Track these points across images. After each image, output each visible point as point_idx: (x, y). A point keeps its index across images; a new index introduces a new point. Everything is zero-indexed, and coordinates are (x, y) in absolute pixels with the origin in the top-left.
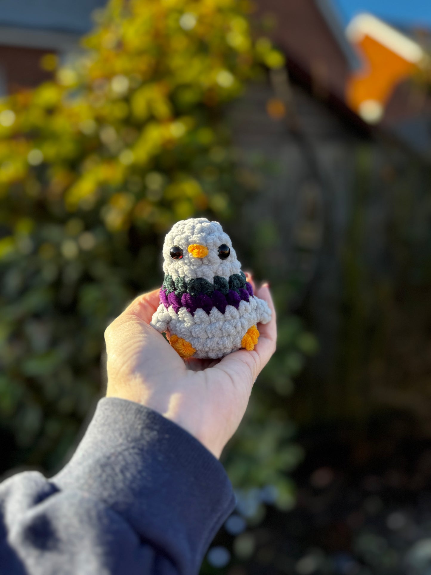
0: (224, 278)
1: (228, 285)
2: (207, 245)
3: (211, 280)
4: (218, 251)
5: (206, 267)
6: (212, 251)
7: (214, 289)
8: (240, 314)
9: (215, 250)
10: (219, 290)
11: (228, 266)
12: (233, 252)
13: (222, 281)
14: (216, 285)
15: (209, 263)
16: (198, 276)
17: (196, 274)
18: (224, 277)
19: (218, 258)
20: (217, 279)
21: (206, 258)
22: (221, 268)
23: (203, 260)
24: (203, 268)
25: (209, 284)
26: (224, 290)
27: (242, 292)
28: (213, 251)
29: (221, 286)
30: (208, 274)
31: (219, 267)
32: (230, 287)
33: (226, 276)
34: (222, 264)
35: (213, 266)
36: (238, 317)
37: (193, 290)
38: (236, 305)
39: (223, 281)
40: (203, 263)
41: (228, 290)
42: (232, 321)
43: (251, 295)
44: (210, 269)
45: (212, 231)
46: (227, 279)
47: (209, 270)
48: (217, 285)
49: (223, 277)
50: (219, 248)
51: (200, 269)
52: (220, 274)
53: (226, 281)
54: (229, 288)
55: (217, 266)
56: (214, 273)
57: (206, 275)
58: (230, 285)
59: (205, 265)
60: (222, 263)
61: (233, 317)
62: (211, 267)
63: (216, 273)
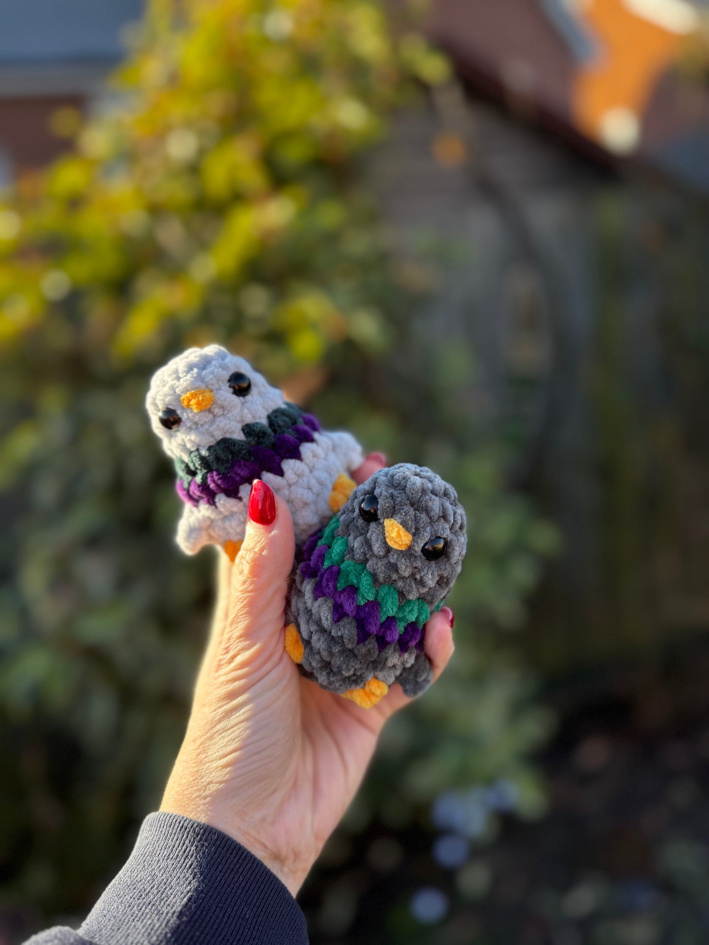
0: (258, 423)
1: (269, 431)
2: (207, 386)
3: (238, 436)
4: (230, 387)
5: (222, 419)
6: (219, 391)
7: (251, 445)
8: (308, 465)
9: (223, 388)
10: (258, 443)
11: (258, 402)
12: (257, 379)
13: (255, 428)
14: (250, 438)
15: (224, 411)
16: (216, 438)
17: (213, 436)
18: (258, 421)
19: (234, 397)
20: (248, 429)
21: (214, 406)
22: (246, 411)
23: (212, 410)
24: (217, 423)
25: (239, 443)
26: (266, 440)
27: (297, 431)
28: (221, 390)
29: (259, 437)
30: (230, 428)
31: (242, 410)
32: (274, 431)
33: (260, 418)
34: (245, 404)
35: (231, 412)
36: (307, 471)
37: (220, 461)
38: (296, 455)
39: (257, 427)
40: (214, 416)
41: (272, 438)
42: (301, 481)
43: (315, 429)
44: (229, 419)
45: (207, 362)
46: (264, 421)
47: (228, 421)
48: (252, 438)
49: (255, 421)
50: (229, 381)
51: (214, 426)
52: (249, 419)
53: (262, 426)
54: (273, 434)
55: (239, 409)
56: (238, 422)
57: (227, 431)
58: (273, 428)
59: (219, 417)
60: (245, 402)
61: (300, 476)
62: (230, 415)
63: (243, 421)
